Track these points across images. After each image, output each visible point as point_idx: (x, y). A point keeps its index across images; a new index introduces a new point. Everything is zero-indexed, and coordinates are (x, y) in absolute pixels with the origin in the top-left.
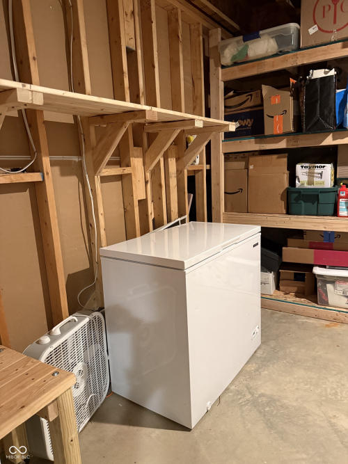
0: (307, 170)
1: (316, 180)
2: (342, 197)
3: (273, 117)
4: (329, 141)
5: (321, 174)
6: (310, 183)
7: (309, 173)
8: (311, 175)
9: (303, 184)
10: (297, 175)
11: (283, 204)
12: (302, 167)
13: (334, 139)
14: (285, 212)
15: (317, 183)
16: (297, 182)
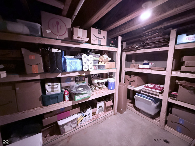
0: (51, 86)
1: (55, 90)
2: (66, 95)
3: (31, 65)
4: (60, 75)
5: (57, 87)
6: (53, 91)
7: (52, 87)
8: (53, 88)
9: (49, 92)
10: (46, 89)
11: (40, 102)
12: (48, 86)
13: (62, 75)
14: (42, 105)
15: (56, 91)
16: (46, 92)
